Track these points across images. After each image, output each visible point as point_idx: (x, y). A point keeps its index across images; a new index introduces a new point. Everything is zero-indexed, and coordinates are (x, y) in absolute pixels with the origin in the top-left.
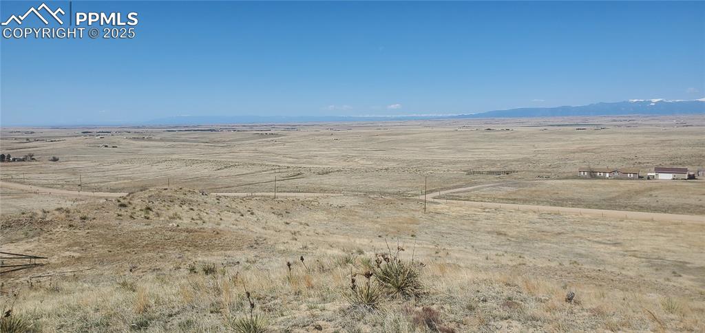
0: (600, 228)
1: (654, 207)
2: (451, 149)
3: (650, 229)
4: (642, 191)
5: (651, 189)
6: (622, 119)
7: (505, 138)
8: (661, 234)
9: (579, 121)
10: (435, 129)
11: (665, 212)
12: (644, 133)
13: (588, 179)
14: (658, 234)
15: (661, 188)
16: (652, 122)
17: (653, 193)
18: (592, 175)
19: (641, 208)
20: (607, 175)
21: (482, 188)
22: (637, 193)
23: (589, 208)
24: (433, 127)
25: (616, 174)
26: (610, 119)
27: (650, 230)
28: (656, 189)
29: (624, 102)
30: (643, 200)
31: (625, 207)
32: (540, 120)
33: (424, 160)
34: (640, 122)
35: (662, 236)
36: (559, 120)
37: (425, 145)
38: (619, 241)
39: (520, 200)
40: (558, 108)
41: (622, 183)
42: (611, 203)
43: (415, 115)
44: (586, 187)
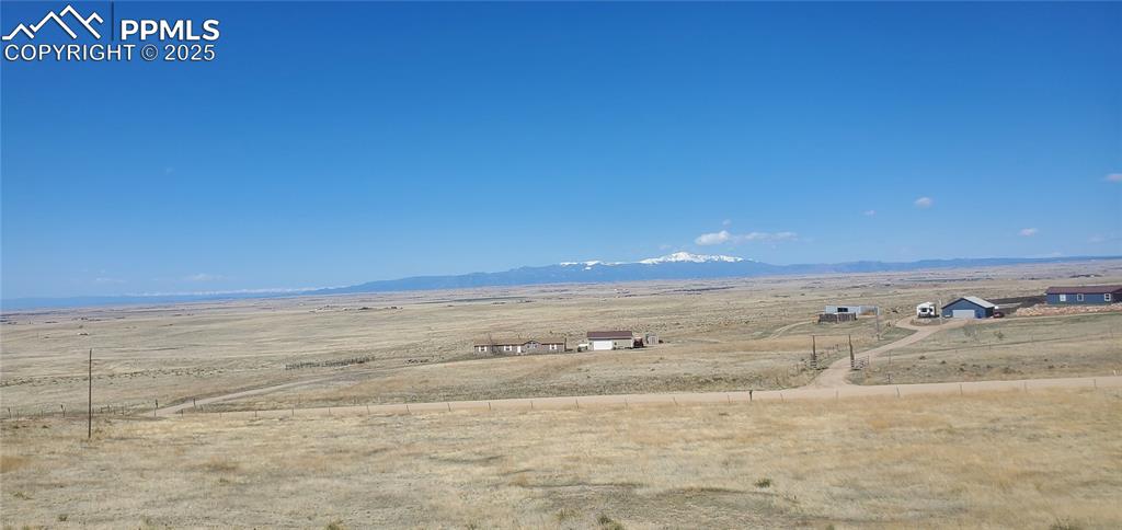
0: (477, 431)
1: (583, 387)
2: (296, 340)
3: (572, 421)
4: (567, 366)
5: (581, 362)
6: (552, 289)
7: (389, 320)
8: (588, 428)
9: (496, 294)
10: (278, 312)
11: (600, 393)
12: (579, 305)
13: (489, 357)
14: (581, 429)
15: (595, 360)
16: (591, 292)
17: (584, 367)
18: (496, 349)
19: (562, 391)
20: (519, 349)
21: (295, 386)
22: (558, 368)
23: (474, 399)
24: (275, 308)
25: (532, 347)
26: (537, 289)
27: (569, 424)
28: (587, 361)
29: (554, 266)
30: (565, 378)
31: (536, 392)
32: (444, 293)
33: (241, 359)
34: (575, 292)
35: (590, 432)
36: (469, 293)
37: (253, 336)
38: (499, 453)
39: (351, 398)
40: (469, 276)
41: (538, 358)
42: (514, 389)
43: (245, 291)
44: (480, 367)
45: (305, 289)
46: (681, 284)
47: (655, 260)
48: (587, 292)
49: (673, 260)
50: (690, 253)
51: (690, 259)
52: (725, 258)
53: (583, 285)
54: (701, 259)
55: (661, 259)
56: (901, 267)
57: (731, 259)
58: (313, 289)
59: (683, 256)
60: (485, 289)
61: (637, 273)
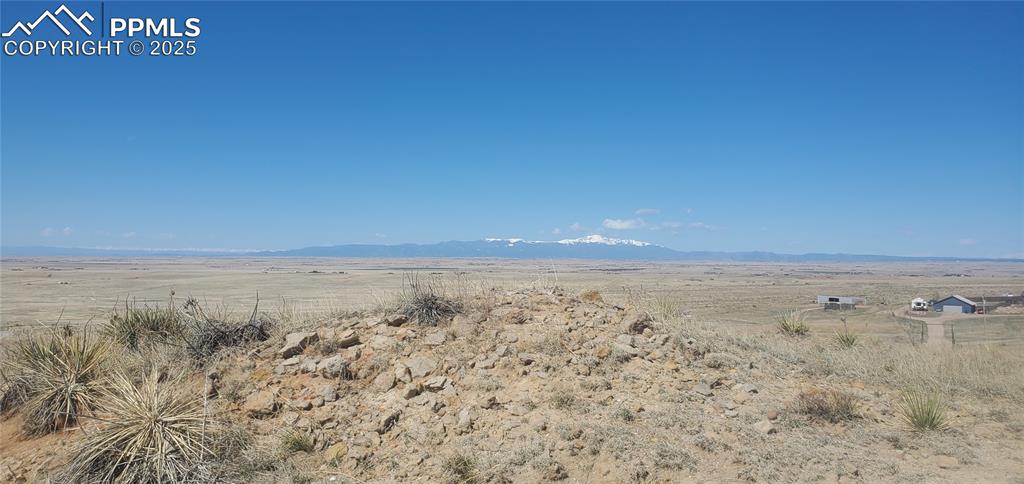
6: (480, 262)
16: (516, 267)
29: (480, 241)
34: (501, 266)
45: (247, 251)
46: (595, 264)
47: (571, 241)
48: (512, 267)
49: (588, 241)
50: (603, 235)
51: (603, 242)
52: (634, 242)
53: (506, 260)
54: (613, 242)
55: (577, 240)
56: (791, 258)
57: (639, 244)
58: (255, 251)
59: (596, 239)
60: (417, 259)
61: (555, 251)
